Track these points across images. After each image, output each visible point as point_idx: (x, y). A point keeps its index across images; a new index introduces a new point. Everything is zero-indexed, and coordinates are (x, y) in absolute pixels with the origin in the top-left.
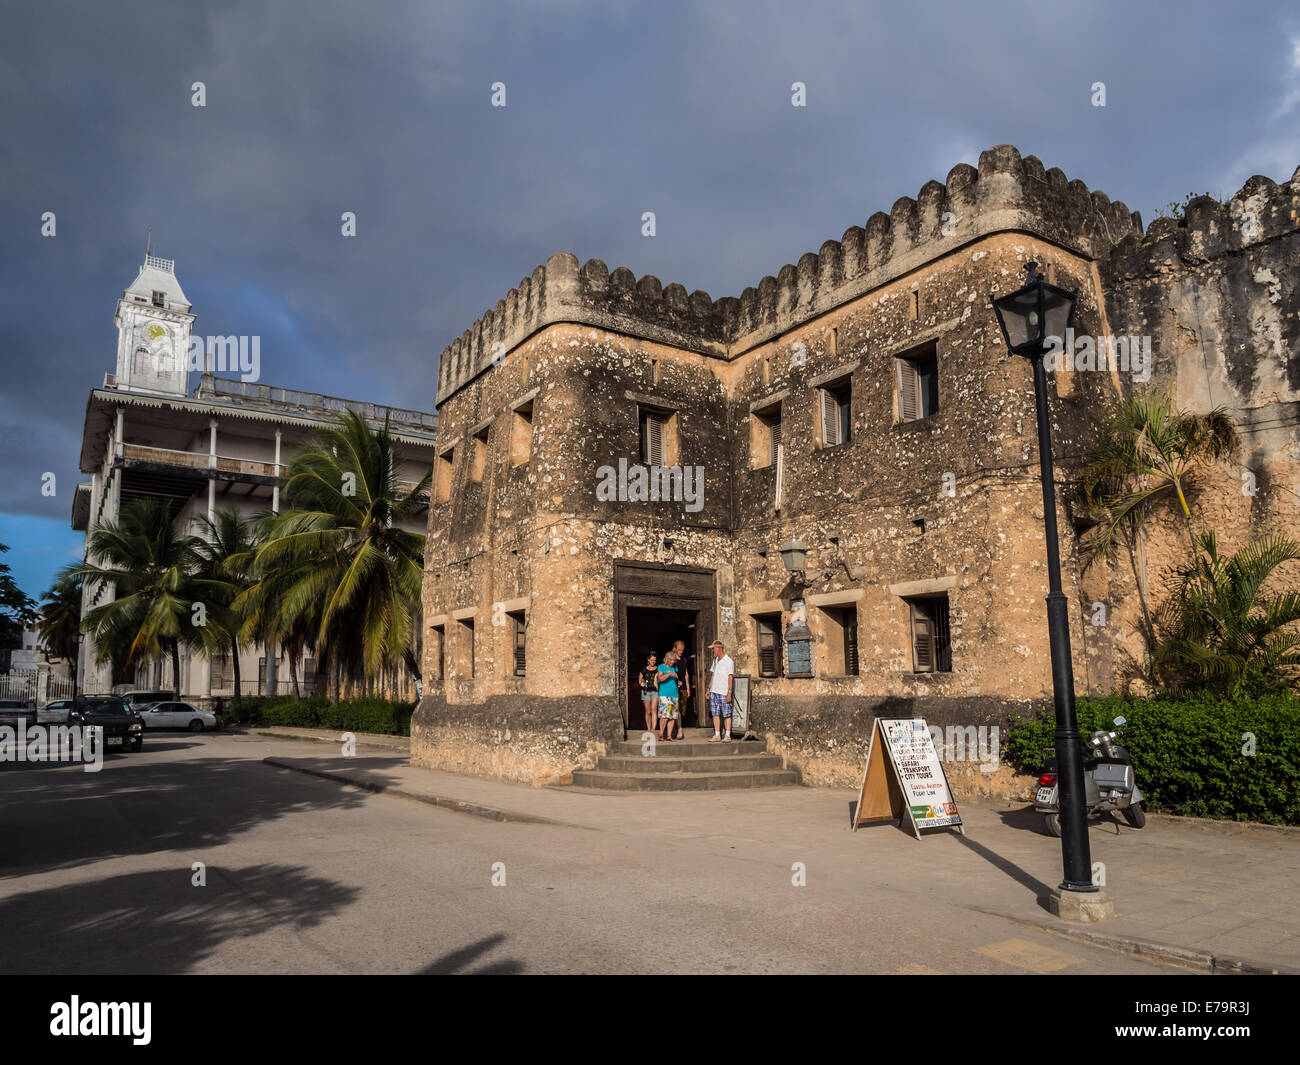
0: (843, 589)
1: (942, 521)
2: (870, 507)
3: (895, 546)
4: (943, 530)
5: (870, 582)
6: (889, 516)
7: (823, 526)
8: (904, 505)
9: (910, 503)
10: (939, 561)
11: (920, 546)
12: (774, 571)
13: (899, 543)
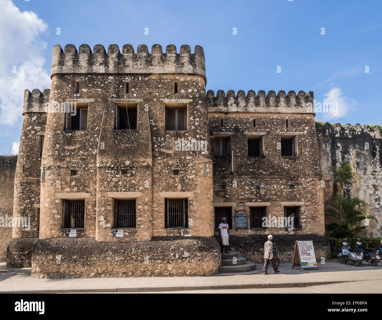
0: (262, 202)
1: (300, 186)
2: (274, 178)
3: (283, 191)
4: (301, 189)
5: (273, 201)
6: (281, 182)
7: (254, 181)
8: (287, 180)
9: (289, 180)
10: (299, 197)
11: (292, 192)
12: (229, 192)
13: (285, 190)
